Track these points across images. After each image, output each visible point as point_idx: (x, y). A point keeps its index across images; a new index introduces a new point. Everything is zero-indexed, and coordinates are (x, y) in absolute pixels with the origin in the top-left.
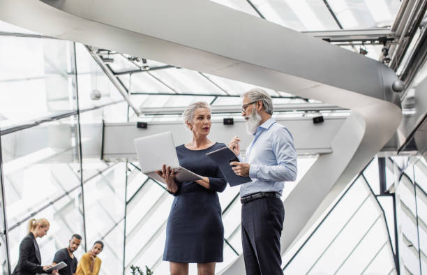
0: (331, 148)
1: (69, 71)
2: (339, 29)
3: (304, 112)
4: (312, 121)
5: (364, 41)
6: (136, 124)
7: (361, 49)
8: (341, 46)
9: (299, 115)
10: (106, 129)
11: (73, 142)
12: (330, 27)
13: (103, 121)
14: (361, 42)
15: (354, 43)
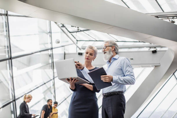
0: (159, 64)
1: (49, 32)
2: (162, 12)
3: (149, 48)
4: (152, 52)
5: (173, 17)
6: (78, 53)
7: (172, 21)
8: (163, 20)
9: (147, 49)
10: (66, 55)
11: (50, 61)
12: (158, 11)
13: (65, 52)
14: (172, 18)
15: (169, 18)
